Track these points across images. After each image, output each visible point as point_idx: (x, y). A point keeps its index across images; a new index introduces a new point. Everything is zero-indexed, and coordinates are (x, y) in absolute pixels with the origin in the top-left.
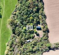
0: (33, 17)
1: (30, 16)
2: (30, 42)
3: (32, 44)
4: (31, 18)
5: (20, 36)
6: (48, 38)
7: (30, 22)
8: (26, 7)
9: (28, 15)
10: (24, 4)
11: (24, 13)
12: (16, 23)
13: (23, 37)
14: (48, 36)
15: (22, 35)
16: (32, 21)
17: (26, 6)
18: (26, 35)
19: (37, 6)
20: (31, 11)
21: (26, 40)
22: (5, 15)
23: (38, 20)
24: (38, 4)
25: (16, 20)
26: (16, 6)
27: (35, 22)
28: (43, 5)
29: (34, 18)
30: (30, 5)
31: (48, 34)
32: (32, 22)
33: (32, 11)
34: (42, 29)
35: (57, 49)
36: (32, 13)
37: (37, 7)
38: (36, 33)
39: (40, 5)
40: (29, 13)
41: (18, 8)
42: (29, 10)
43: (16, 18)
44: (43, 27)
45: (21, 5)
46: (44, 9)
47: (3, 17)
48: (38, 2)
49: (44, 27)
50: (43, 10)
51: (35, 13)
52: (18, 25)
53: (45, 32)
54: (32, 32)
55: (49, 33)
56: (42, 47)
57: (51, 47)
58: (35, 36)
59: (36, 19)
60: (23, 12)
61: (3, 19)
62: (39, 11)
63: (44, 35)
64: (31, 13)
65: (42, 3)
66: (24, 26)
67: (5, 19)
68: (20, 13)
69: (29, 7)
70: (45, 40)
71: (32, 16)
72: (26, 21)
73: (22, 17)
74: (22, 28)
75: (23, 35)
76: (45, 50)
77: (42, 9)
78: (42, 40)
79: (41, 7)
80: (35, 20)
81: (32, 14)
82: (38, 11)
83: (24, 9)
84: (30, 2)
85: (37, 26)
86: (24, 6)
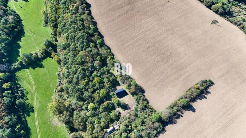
0: (100, 77)
1: (93, 78)
2: (114, 129)
3: (121, 134)
4: (96, 79)
5: (89, 127)
6: (148, 103)
7: (97, 89)
8: (77, 66)
9: (87, 76)
10: (72, 62)
11: (77, 78)
12: (70, 105)
13: (96, 126)
14: (146, 100)
15: (92, 123)
16: (102, 85)
17: (78, 64)
18: (100, 119)
19: (98, 54)
20: (91, 68)
21: (105, 130)
22: (40, 102)
23: (111, 78)
24: (99, 51)
25: (66, 101)
26: (59, 75)
27: (107, 85)
28: (108, 51)
29: (103, 78)
30: (86, 59)
31: (144, 96)
32: (101, 88)
33: (93, 67)
34: (127, 91)
35: (178, 118)
36: (94, 71)
37: (98, 58)
38: (119, 105)
39: (103, 51)
40: (87, 73)
41: (64, 74)
42: (86, 68)
43: (65, 97)
44: (126, 85)
45: (67, 66)
46: (114, 56)
47: (35, 109)
48: (98, 49)
49: (130, 86)
50: (113, 58)
51: (100, 69)
52: (73, 107)
53: (137, 95)
54: (111, 106)
55: (145, 94)
56: (144, 128)
57: (164, 118)
58: (120, 113)
59: (107, 78)
60: (75, 76)
61: (38, 112)
62: (106, 61)
63: (138, 101)
64: (92, 73)
65: (106, 48)
66: (89, 103)
67: (43, 108)
68: (70, 82)
69: (83, 63)
70: (144, 109)
71: (97, 76)
72: (89, 90)
73: (77, 87)
74: (87, 109)
75: (94, 122)
76: (155, 132)
77: (110, 57)
78: (139, 113)
79: (108, 55)
80: (106, 80)
81: (96, 72)
82: (104, 63)
83: (76, 70)
84: (82, 54)
85: (116, 89)
86: (74, 66)
